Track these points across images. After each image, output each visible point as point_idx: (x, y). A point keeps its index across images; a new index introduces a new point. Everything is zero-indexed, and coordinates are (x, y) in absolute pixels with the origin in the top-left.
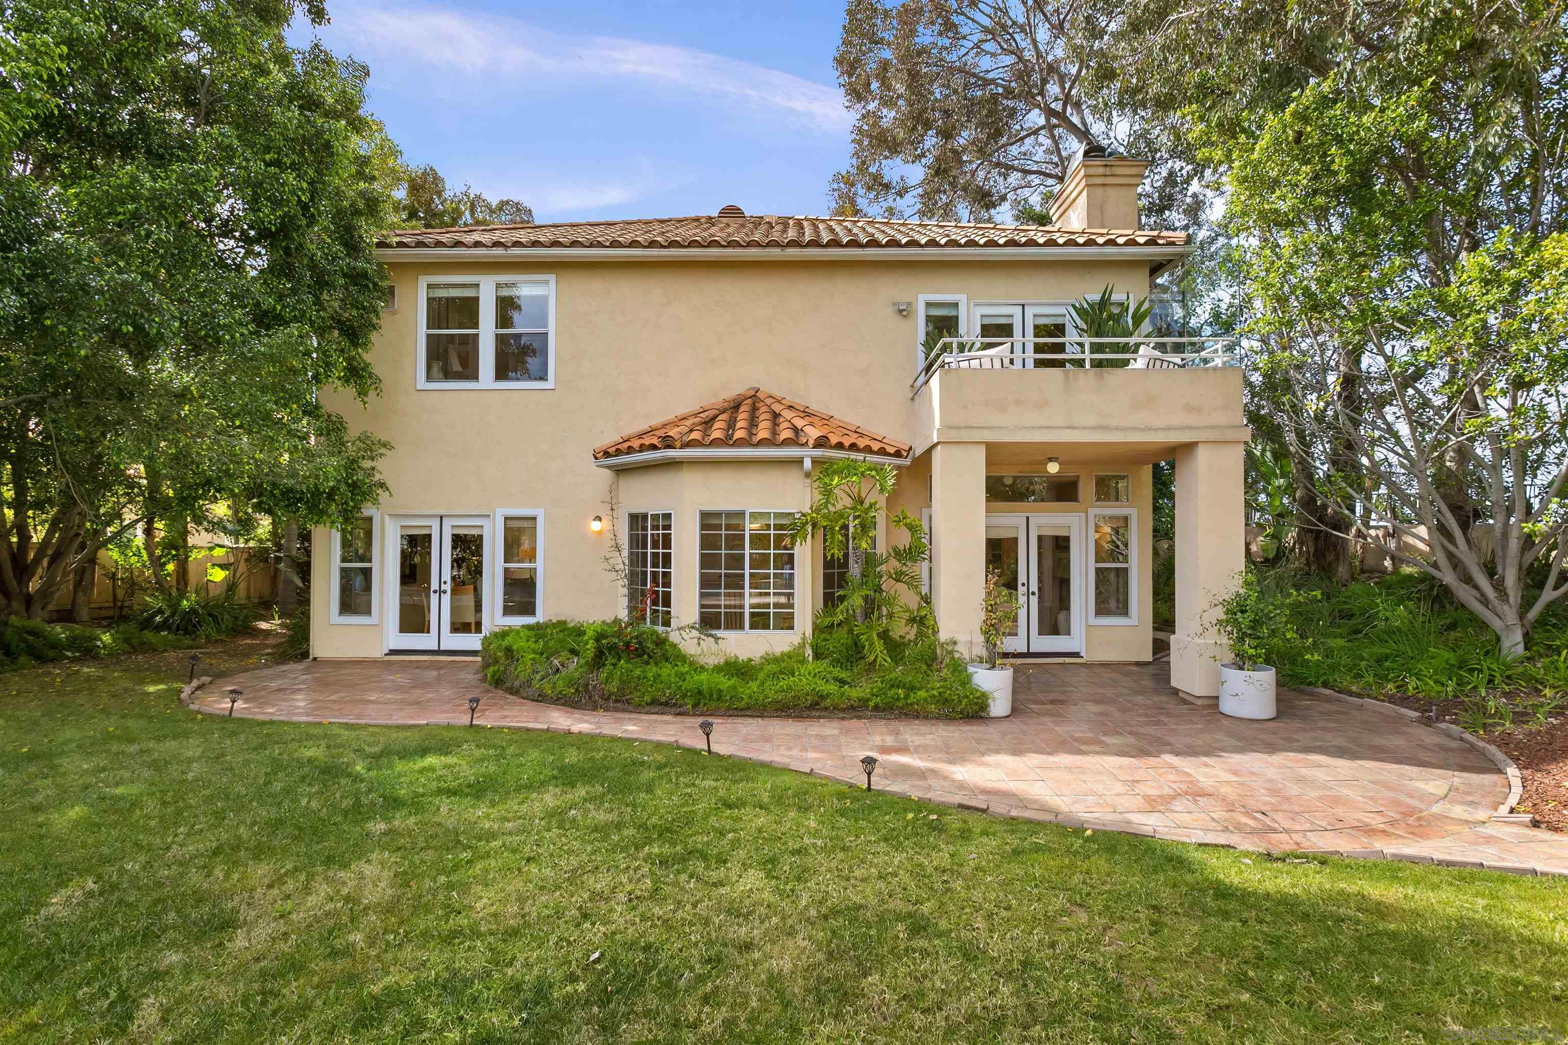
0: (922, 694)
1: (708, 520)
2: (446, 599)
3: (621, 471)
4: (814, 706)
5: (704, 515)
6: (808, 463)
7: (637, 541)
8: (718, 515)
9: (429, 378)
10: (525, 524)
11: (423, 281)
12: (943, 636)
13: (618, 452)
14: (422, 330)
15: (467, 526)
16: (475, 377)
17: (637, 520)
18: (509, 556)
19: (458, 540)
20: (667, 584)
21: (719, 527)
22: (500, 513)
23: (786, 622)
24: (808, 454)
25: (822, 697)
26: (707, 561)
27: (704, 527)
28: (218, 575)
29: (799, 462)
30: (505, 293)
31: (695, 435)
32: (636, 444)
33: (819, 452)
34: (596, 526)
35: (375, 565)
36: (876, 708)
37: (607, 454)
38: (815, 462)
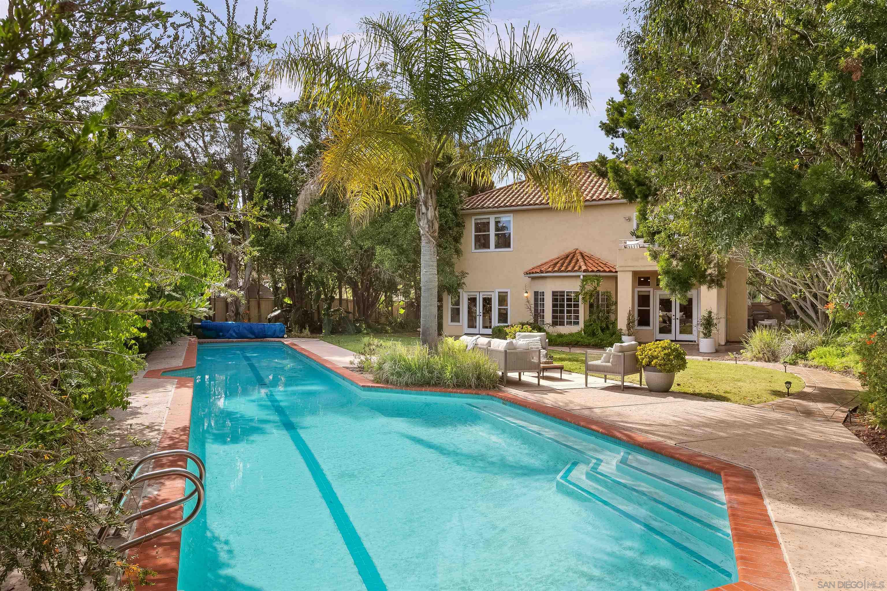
0: (605, 342)
1: (554, 294)
2: (481, 317)
3: (533, 278)
4: (576, 344)
5: (553, 292)
6: (582, 277)
7: (536, 300)
8: (557, 292)
9: (475, 248)
10: (504, 294)
11: (473, 218)
12: (619, 328)
13: (530, 273)
14: (473, 233)
15: (487, 295)
16: (489, 248)
17: (536, 293)
18: (500, 305)
19: (485, 300)
20: (543, 312)
21: (557, 296)
22: (497, 291)
23: (577, 323)
24: (582, 274)
25: (578, 342)
26: (554, 306)
27: (553, 295)
28: (402, 311)
29: (579, 276)
30: (497, 220)
31: (550, 269)
32: (534, 271)
33: (585, 274)
34: (526, 295)
35: (461, 307)
36: (593, 345)
37: (527, 274)
38: (583, 276)
